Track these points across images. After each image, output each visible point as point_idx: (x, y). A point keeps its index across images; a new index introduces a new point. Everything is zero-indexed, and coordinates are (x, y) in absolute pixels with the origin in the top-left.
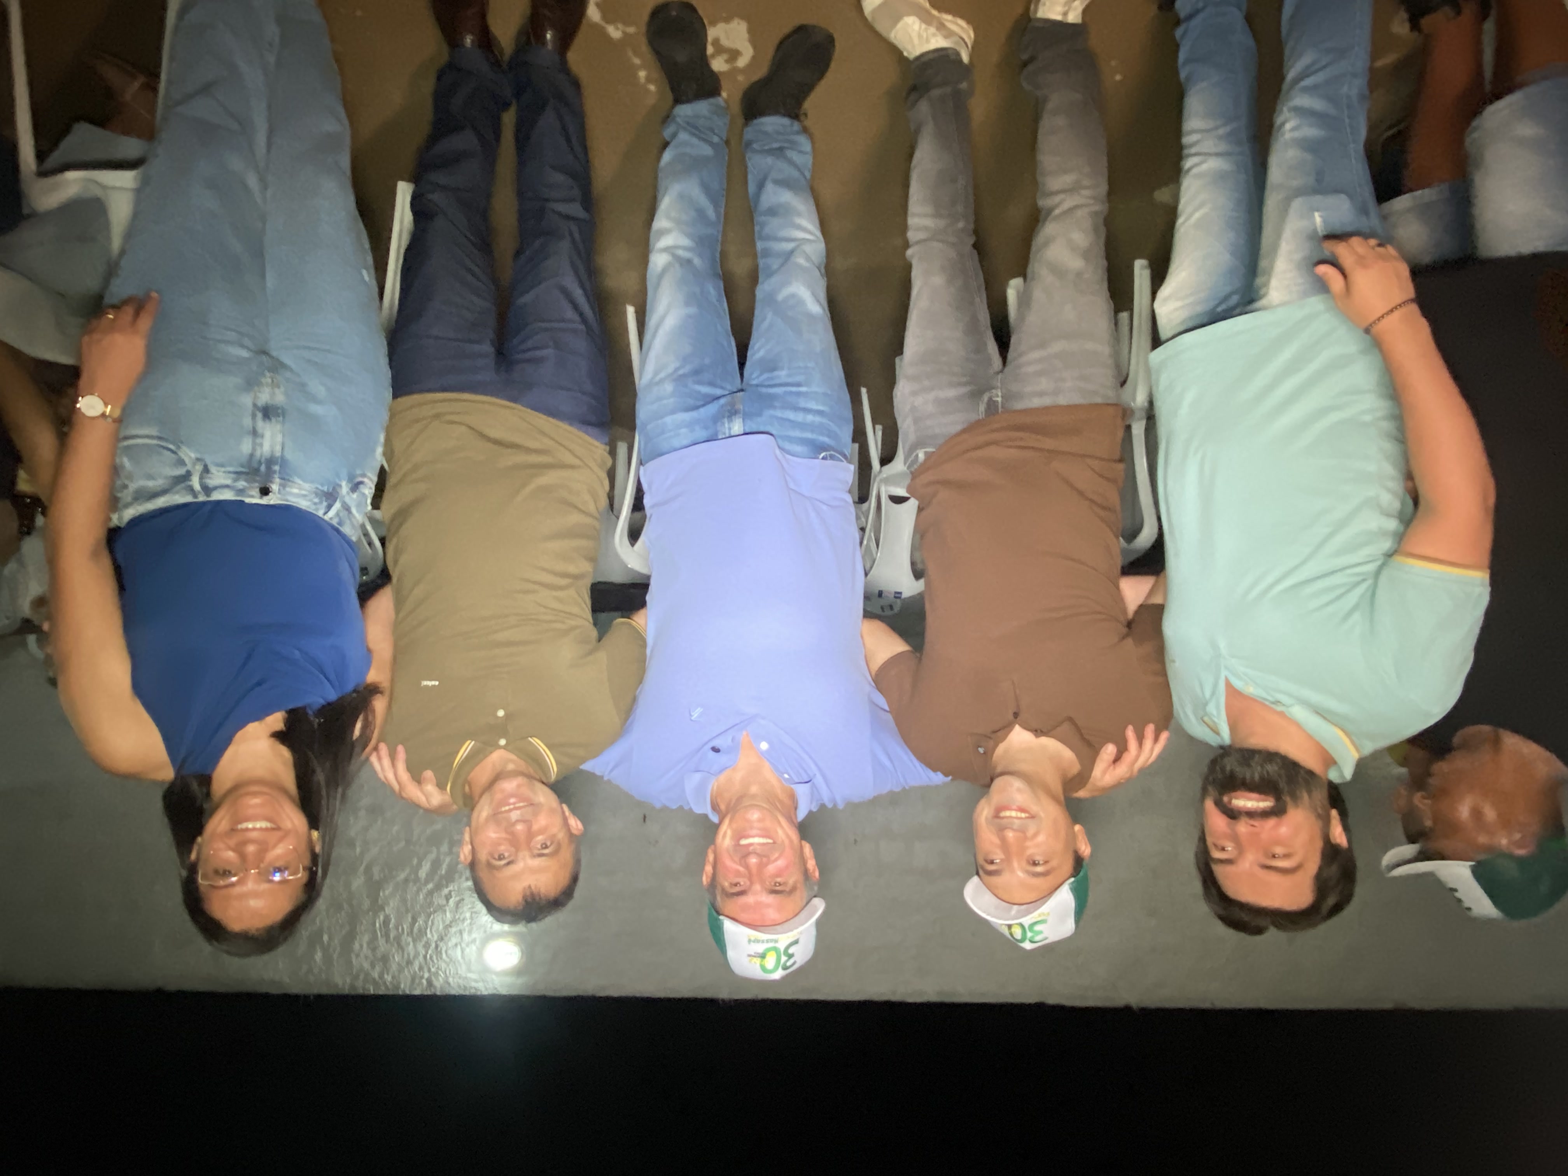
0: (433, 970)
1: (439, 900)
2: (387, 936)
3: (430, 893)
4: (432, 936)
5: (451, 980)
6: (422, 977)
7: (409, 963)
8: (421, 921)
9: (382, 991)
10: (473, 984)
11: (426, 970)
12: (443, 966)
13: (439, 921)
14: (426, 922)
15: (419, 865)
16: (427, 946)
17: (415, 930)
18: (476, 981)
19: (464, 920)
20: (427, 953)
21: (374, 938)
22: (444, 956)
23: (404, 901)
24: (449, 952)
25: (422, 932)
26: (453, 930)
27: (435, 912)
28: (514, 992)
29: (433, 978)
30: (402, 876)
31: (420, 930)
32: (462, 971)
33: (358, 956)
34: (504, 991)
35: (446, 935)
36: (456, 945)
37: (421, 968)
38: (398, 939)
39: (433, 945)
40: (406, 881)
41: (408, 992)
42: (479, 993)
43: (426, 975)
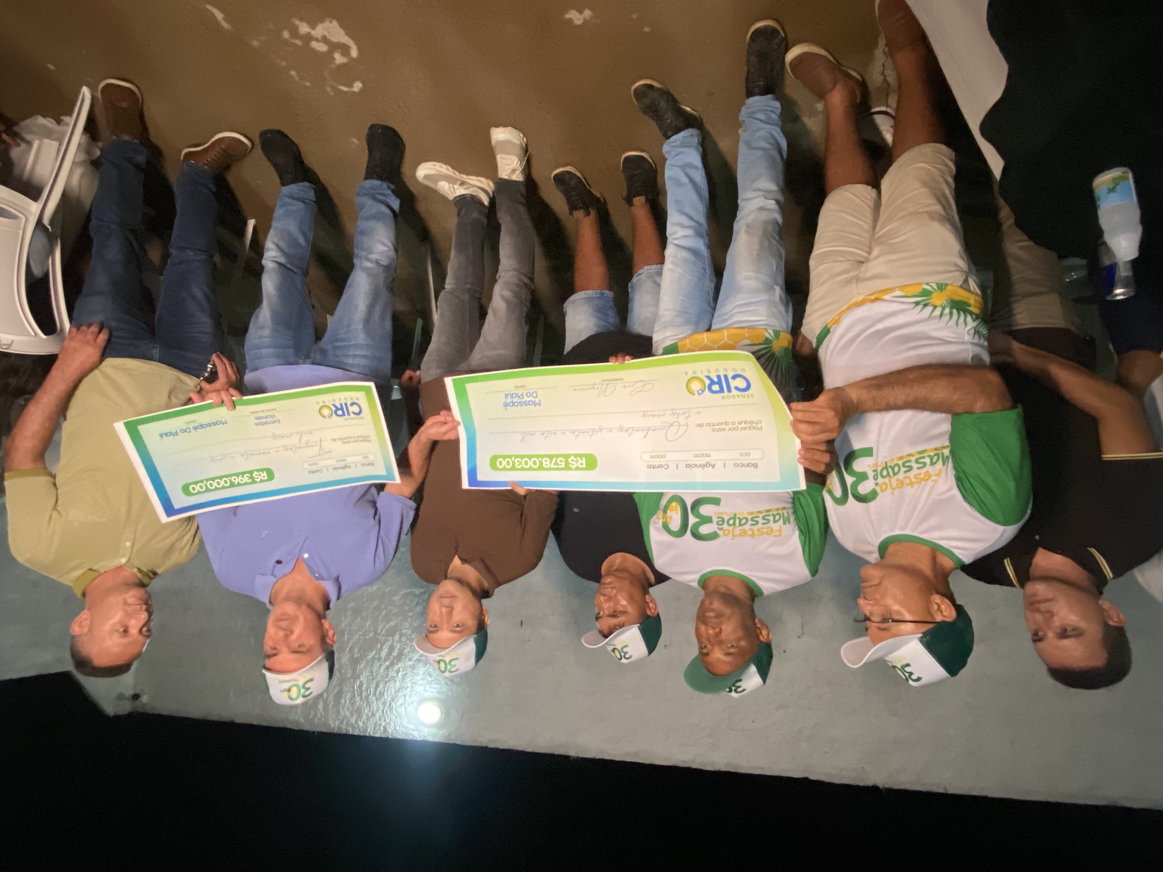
0: (387, 720)
1: (392, 673)
2: (361, 695)
3: (387, 668)
4: (387, 697)
5: (398, 728)
6: (380, 725)
7: (373, 714)
8: (381, 686)
9: (356, 733)
10: (411, 732)
11: (383, 720)
12: (394, 718)
13: (392, 688)
14: (384, 688)
15: (381, 649)
16: (384, 704)
17: (378, 693)
18: (413, 730)
19: (407, 688)
20: (384, 708)
21: (353, 697)
22: (394, 712)
23: (371, 672)
24: (397, 709)
25: (382, 694)
26: (400, 694)
27: (389, 681)
28: (437, 739)
29: (387, 726)
30: (371, 656)
31: (380, 693)
32: (405, 723)
33: (343, 708)
34: (430, 739)
35: (396, 697)
36: (402, 704)
37: (380, 719)
38: (367, 697)
39: (388, 704)
40: (373, 658)
41: (372, 735)
42: (415, 739)
43: (383, 724)
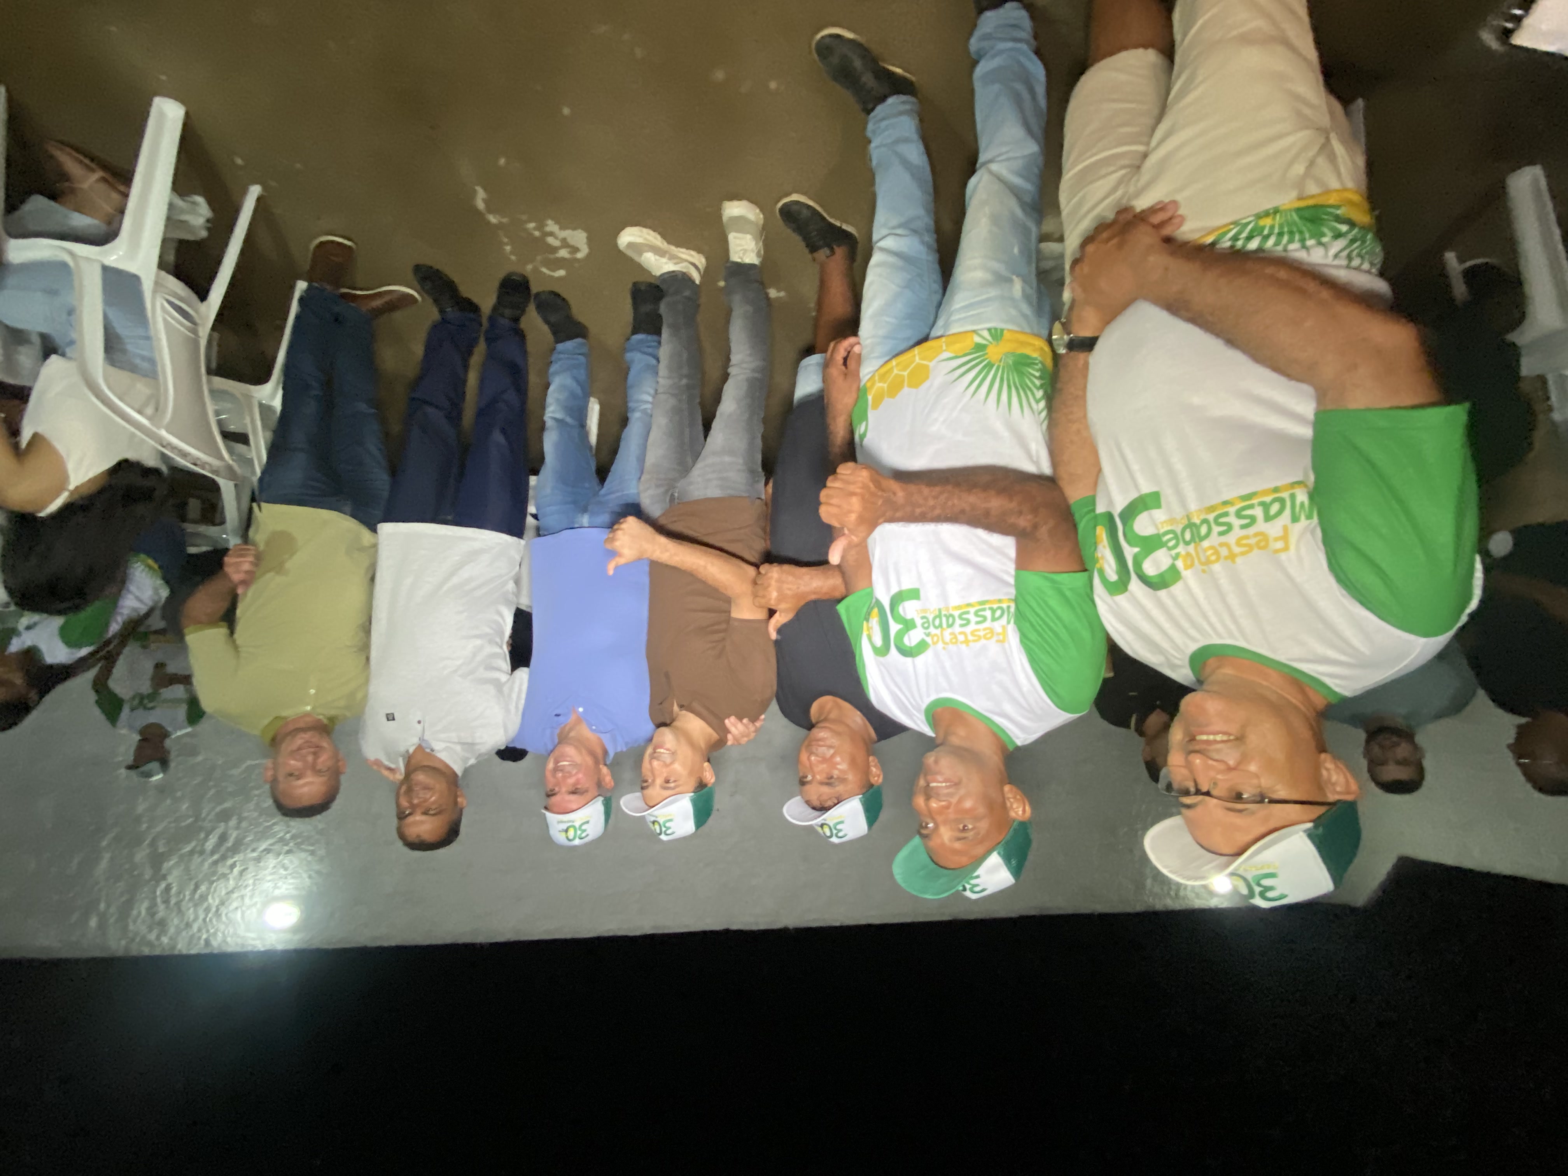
0: (212, 931)
1: (222, 869)
2: (166, 902)
3: (216, 863)
4: (213, 901)
5: (229, 939)
6: (200, 938)
7: (188, 925)
8: (203, 888)
9: (157, 952)
10: (253, 942)
11: (204, 931)
12: (222, 927)
13: (221, 889)
14: (209, 889)
15: (206, 838)
16: (207, 910)
17: (197, 896)
18: (253, 939)
19: (246, 886)
20: (207, 916)
21: (153, 906)
22: (224, 918)
23: (187, 870)
24: (229, 915)
25: (204, 898)
26: (235, 895)
27: (218, 879)
28: (291, 946)
29: (211, 938)
30: (188, 848)
31: (201, 896)
32: (241, 932)
33: (135, 922)
34: (280, 947)
35: (228, 900)
36: (237, 908)
37: (200, 930)
38: (178, 904)
39: (214, 909)
40: (192, 852)
41: (185, 952)
42: (256, 949)
43: (204, 936)
